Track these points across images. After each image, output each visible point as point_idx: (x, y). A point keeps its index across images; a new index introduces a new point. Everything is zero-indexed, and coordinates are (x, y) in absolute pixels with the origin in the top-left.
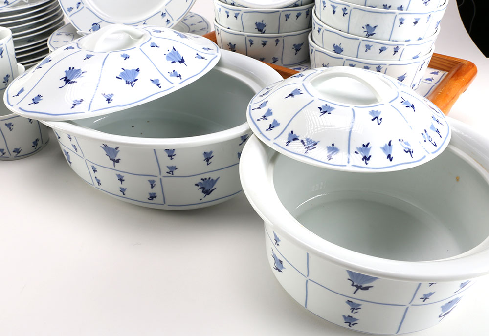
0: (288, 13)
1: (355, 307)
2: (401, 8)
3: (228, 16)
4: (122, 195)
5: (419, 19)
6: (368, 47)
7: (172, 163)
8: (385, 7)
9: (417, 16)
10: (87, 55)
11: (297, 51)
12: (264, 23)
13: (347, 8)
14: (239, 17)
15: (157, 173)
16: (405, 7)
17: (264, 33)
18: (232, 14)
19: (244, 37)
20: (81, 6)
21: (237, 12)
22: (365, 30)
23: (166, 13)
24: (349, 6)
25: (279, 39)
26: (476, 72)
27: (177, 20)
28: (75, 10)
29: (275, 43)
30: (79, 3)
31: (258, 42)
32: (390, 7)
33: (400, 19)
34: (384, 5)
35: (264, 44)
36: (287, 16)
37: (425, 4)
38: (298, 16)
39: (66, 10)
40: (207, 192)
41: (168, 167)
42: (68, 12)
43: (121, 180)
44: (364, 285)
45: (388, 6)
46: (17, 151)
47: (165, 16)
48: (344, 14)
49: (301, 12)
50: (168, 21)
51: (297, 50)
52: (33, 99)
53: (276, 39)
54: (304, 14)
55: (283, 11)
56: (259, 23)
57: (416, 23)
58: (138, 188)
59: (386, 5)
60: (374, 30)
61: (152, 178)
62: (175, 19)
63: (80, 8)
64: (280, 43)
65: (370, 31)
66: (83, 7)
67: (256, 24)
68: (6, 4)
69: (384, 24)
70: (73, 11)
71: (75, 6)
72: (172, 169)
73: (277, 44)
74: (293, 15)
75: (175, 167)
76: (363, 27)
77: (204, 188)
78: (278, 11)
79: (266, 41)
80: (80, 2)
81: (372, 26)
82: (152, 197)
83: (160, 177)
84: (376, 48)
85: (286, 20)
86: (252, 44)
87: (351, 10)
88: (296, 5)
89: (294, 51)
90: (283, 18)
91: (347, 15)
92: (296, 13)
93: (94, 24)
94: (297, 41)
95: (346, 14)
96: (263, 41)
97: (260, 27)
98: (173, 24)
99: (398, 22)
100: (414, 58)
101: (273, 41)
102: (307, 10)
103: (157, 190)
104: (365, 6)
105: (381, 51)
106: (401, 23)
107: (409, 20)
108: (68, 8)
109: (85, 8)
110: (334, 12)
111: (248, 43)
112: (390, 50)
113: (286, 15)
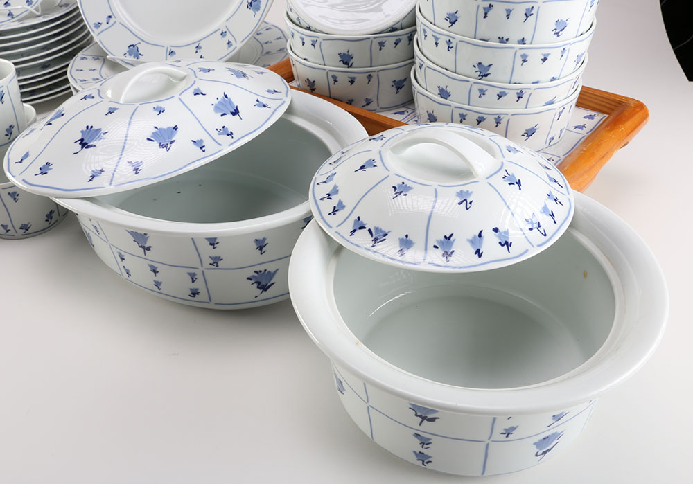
0: (383, 40)
1: (425, 442)
2: (523, 41)
3: (303, 43)
4: (158, 290)
5: (549, 54)
6: (482, 92)
7: (214, 253)
8: (501, 40)
9: (546, 51)
10: (110, 108)
11: (398, 89)
12: (350, 54)
13: (452, 40)
14: (317, 45)
15: (198, 265)
16: (528, 40)
17: (351, 66)
18: (308, 41)
19: (325, 72)
20: (112, 21)
21: (315, 39)
22: (477, 69)
23: (227, 32)
24: (454, 38)
25: (372, 74)
26: (646, 116)
27: (242, 42)
28: (104, 26)
29: (367, 80)
30: (110, 17)
31: (343, 79)
32: (507, 40)
33: (522, 56)
34: (499, 38)
35: (352, 82)
36: (382, 44)
37: (556, 35)
38: (396, 44)
39: (92, 26)
40: (264, 288)
41: (210, 257)
42: (94, 29)
43: (155, 272)
44: (430, 416)
45: (505, 39)
46: (25, 227)
47: (225, 35)
48: (449, 48)
49: (400, 37)
50: (229, 42)
51: (398, 88)
52: (40, 169)
53: (367, 74)
54: (405, 40)
55: (375, 38)
56: (344, 54)
57: (544, 60)
58: (177, 283)
59: (503, 38)
60: (488, 70)
61: (192, 271)
62: (239, 40)
63: (110, 24)
64: (374, 80)
65: (484, 71)
66: (115, 22)
67: (340, 54)
68: (10, 17)
69: (501, 62)
70: (102, 28)
71: (104, 22)
72: (216, 261)
73: (369, 81)
74: (390, 42)
75: (220, 257)
76: (474, 66)
77: (259, 283)
78: (369, 38)
79: (355, 78)
80: (111, 14)
81: (486, 64)
82: (195, 293)
83: (201, 269)
84: (492, 94)
85: (380, 49)
86: (335, 81)
87: (457, 44)
88: (393, 29)
89: (394, 89)
90: (376, 46)
91: (453, 50)
92: (394, 40)
93: (131, 46)
94: (398, 76)
95: (451, 48)
96: (350, 78)
97: (346, 60)
98: (236, 48)
99: (519, 60)
100: (547, 104)
101: (364, 78)
102: (409, 35)
103: (199, 284)
104: (475, 38)
105: (500, 96)
106: (524, 61)
107: (534, 57)
108: (95, 24)
109: (117, 24)
110: (437, 44)
111: (331, 80)
112: (512, 96)
113: (379, 43)
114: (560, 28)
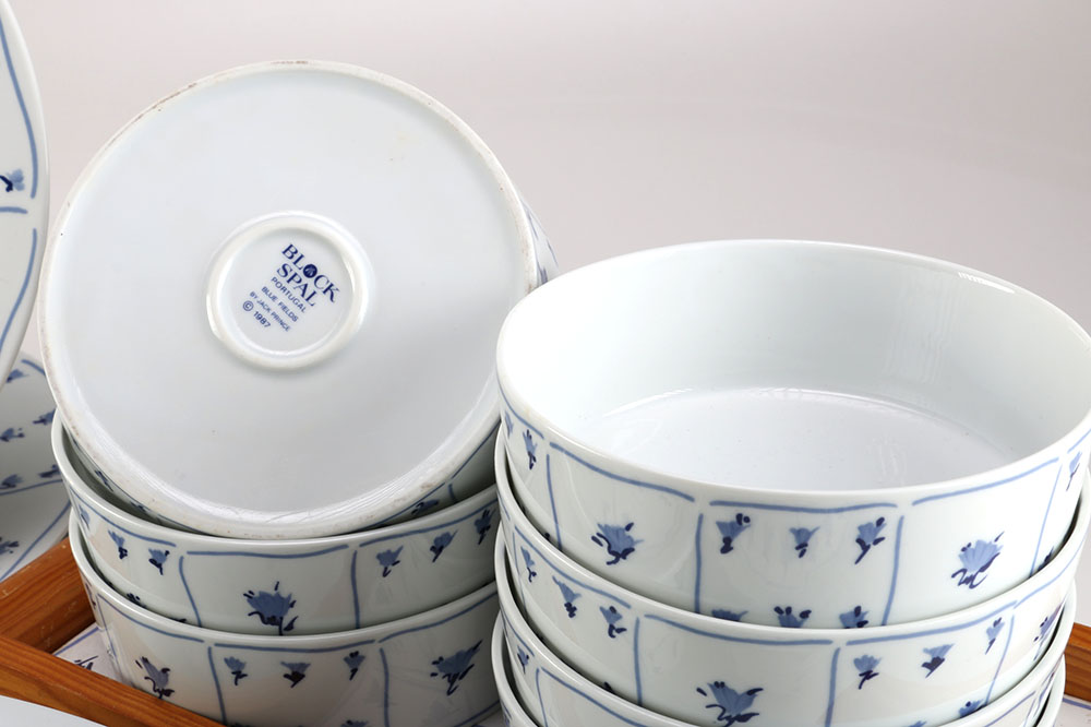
0: (392, 546)
2: (857, 619)
3: (123, 553)
5: (946, 648)
8: (786, 617)
9: (935, 642)
11: (452, 682)
12: (284, 594)
13: (620, 609)
14: (170, 565)
16: (873, 611)
17: (289, 629)
18: (139, 552)
19: (203, 648)
21: (163, 548)
22: (711, 698)
24: (628, 606)
25: (362, 650)
29: (347, 670)
31: (265, 672)
32: (805, 615)
33: (858, 662)
34: (778, 610)
35: (296, 676)
36: (389, 560)
37: (965, 587)
38: (437, 549)
45: (796, 612)
48: (612, 631)
49: (450, 530)
51: (453, 678)
53: (347, 653)
54: (465, 534)
55: (364, 544)
56: (264, 596)
57: (934, 664)
59: (789, 610)
60: (750, 703)
64: (371, 669)
65: (733, 705)
67: (249, 596)
73: (354, 671)
74: (415, 543)
76: (700, 690)
78: (343, 546)
79: (304, 666)
81: (739, 686)
85: (385, 574)
86: (239, 675)
87: (638, 622)
88: (423, 508)
89: (443, 684)
90: (369, 567)
91: (628, 636)
94: (448, 643)
95: (621, 630)
96: (290, 666)
97: (272, 611)
99: (849, 675)
101: (338, 661)
102: (479, 516)
104: (697, 611)
106: (868, 675)
107: (900, 662)
110: (571, 610)
111: (226, 674)
113: (379, 557)
114: (975, 562)
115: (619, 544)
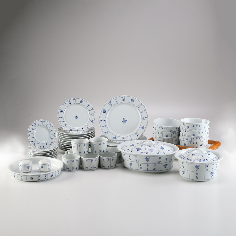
1: (197, 174)
2: (199, 130)
3: (159, 133)
4: (147, 170)
6: (194, 138)
8: (196, 130)
9: (203, 131)
14: (162, 134)
15: (156, 163)
17: (168, 137)
19: (163, 138)
20: (109, 132)
23: (137, 133)
24: (189, 130)
31: (166, 139)
39: (104, 133)
40: (165, 167)
43: (148, 166)
44: (198, 168)
48: (188, 132)
51: (176, 141)
56: (167, 135)
57: (203, 133)
58: (151, 168)
61: (155, 164)
62: (140, 135)
63: (108, 133)
65: (194, 135)
68: (84, 132)
69: (196, 133)
70: (106, 133)
73: (171, 139)
75: (160, 161)
76: (192, 134)
77: (165, 166)
78: (171, 133)
79: (169, 139)
81: (194, 134)
82: (155, 169)
83: (157, 164)
84: (195, 138)
85: (173, 135)
92: (175, 133)
93: (114, 137)
94: (176, 138)
98: (139, 137)
99: (199, 133)
100: (204, 140)
102: (178, 132)
103: (156, 167)
104: (192, 130)
105: (196, 139)
107: (201, 132)
109: (110, 132)
110: (185, 131)
112: (198, 139)
114: (204, 128)
115: (188, 127)
